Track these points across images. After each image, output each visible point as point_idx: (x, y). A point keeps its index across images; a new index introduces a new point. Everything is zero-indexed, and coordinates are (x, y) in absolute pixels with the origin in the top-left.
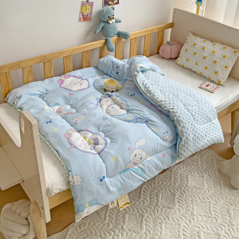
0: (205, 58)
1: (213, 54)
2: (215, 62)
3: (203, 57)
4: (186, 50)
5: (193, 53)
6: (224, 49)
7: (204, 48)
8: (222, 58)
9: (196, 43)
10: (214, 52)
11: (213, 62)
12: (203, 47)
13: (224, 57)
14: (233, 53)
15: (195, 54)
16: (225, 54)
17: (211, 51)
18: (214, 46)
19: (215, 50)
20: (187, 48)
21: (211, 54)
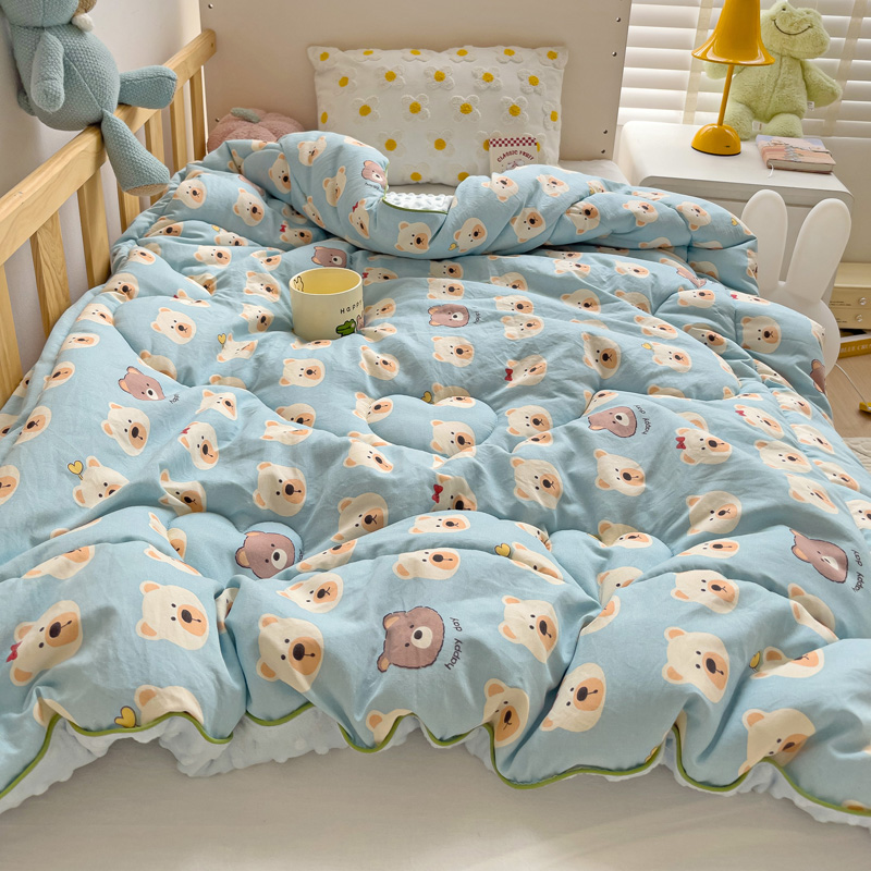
0: (466, 109)
1: (492, 84)
2: (514, 111)
3: (459, 109)
4: (365, 110)
5: (408, 110)
6: (514, 57)
7: (440, 77)
8: (531, 89)
9: (389, 68)
10: (488, 78)
11: (507, 112)
12: (433, 74)
13: (534, 81)
14: (551, 61)
15: (415, 108)
16: (532, 73)
17: (475, 76)
18: (467, 57)
19: (486, 70)
20: (364, 101)
21: (483, 86)
